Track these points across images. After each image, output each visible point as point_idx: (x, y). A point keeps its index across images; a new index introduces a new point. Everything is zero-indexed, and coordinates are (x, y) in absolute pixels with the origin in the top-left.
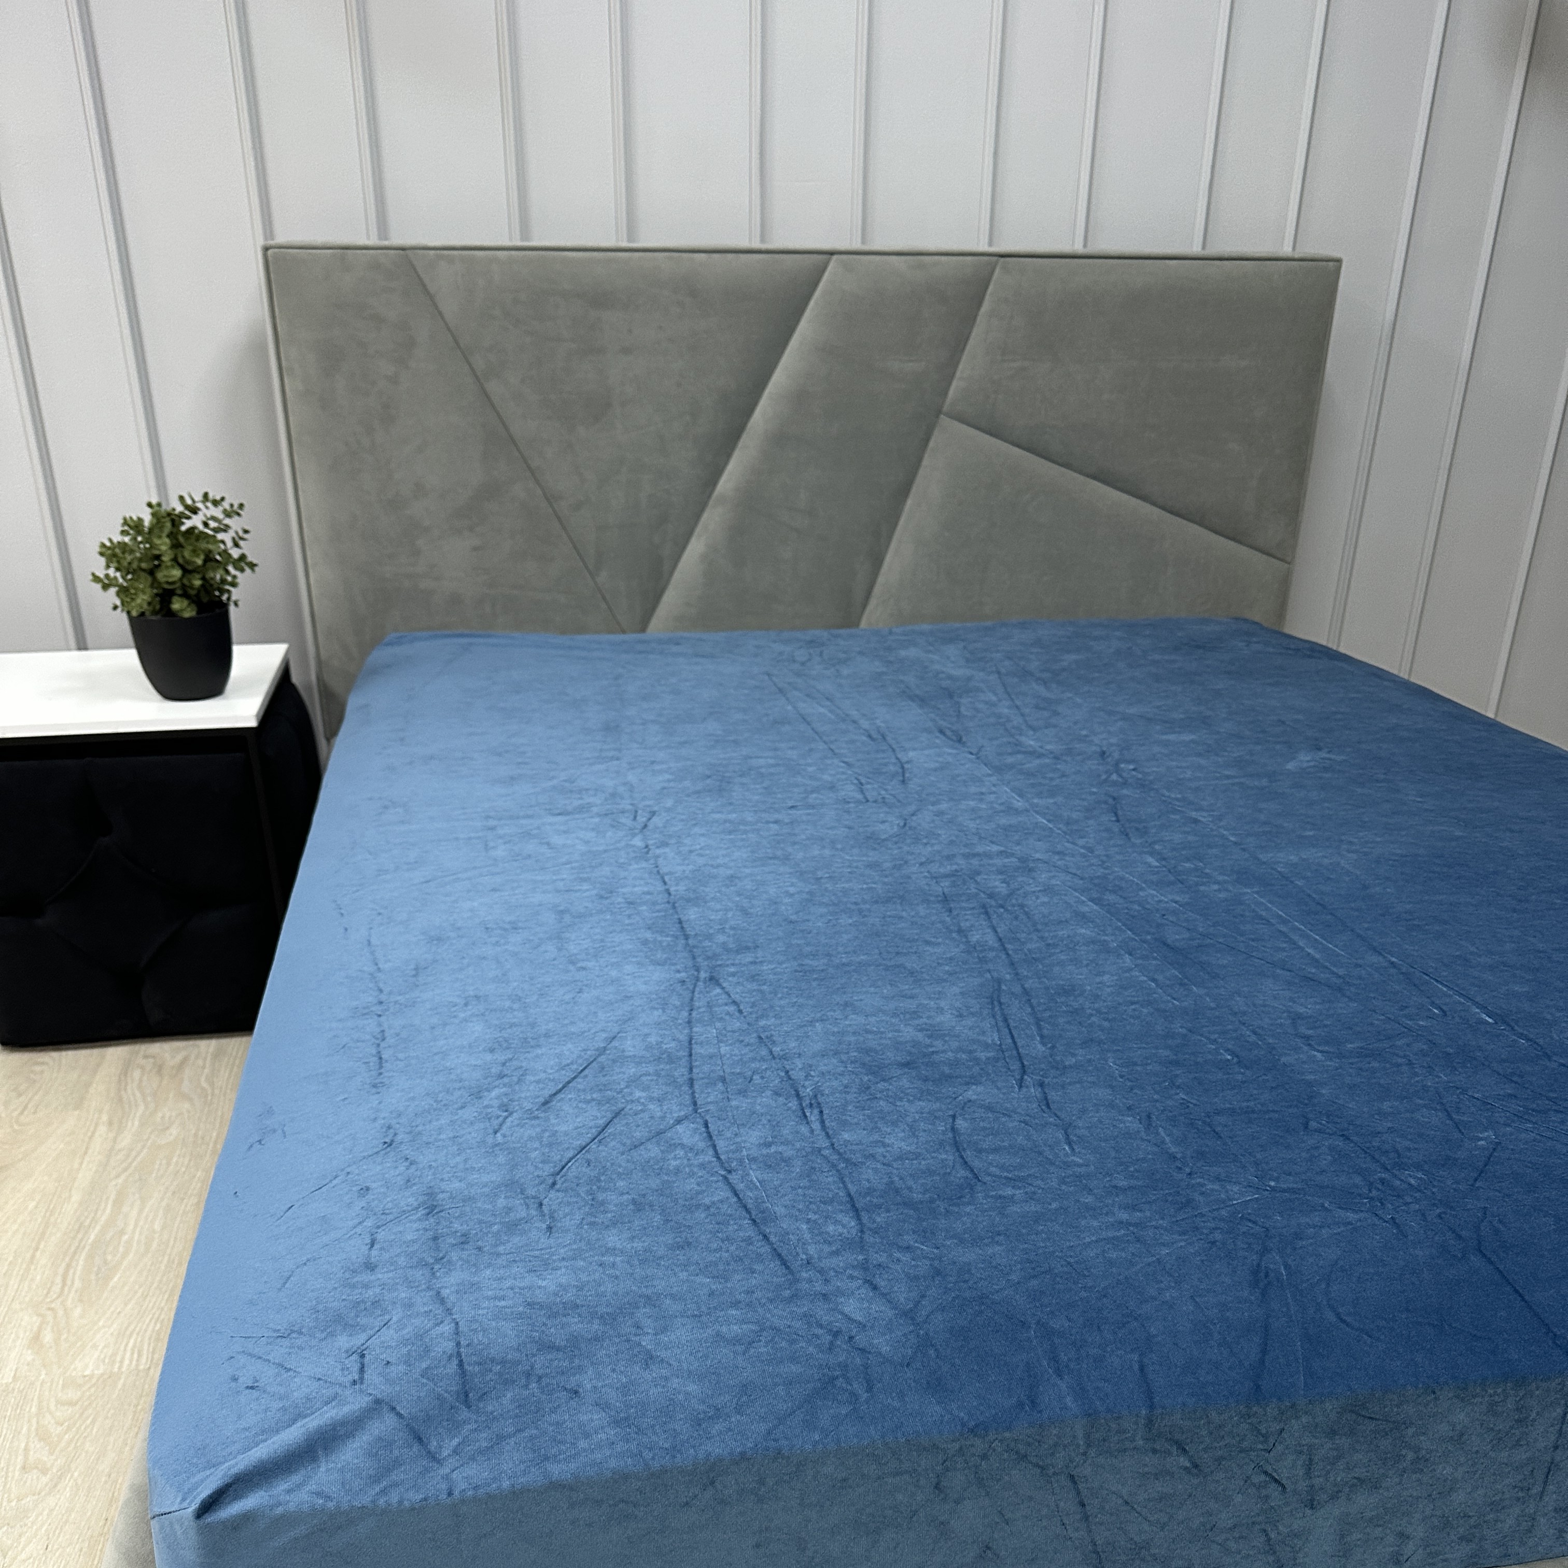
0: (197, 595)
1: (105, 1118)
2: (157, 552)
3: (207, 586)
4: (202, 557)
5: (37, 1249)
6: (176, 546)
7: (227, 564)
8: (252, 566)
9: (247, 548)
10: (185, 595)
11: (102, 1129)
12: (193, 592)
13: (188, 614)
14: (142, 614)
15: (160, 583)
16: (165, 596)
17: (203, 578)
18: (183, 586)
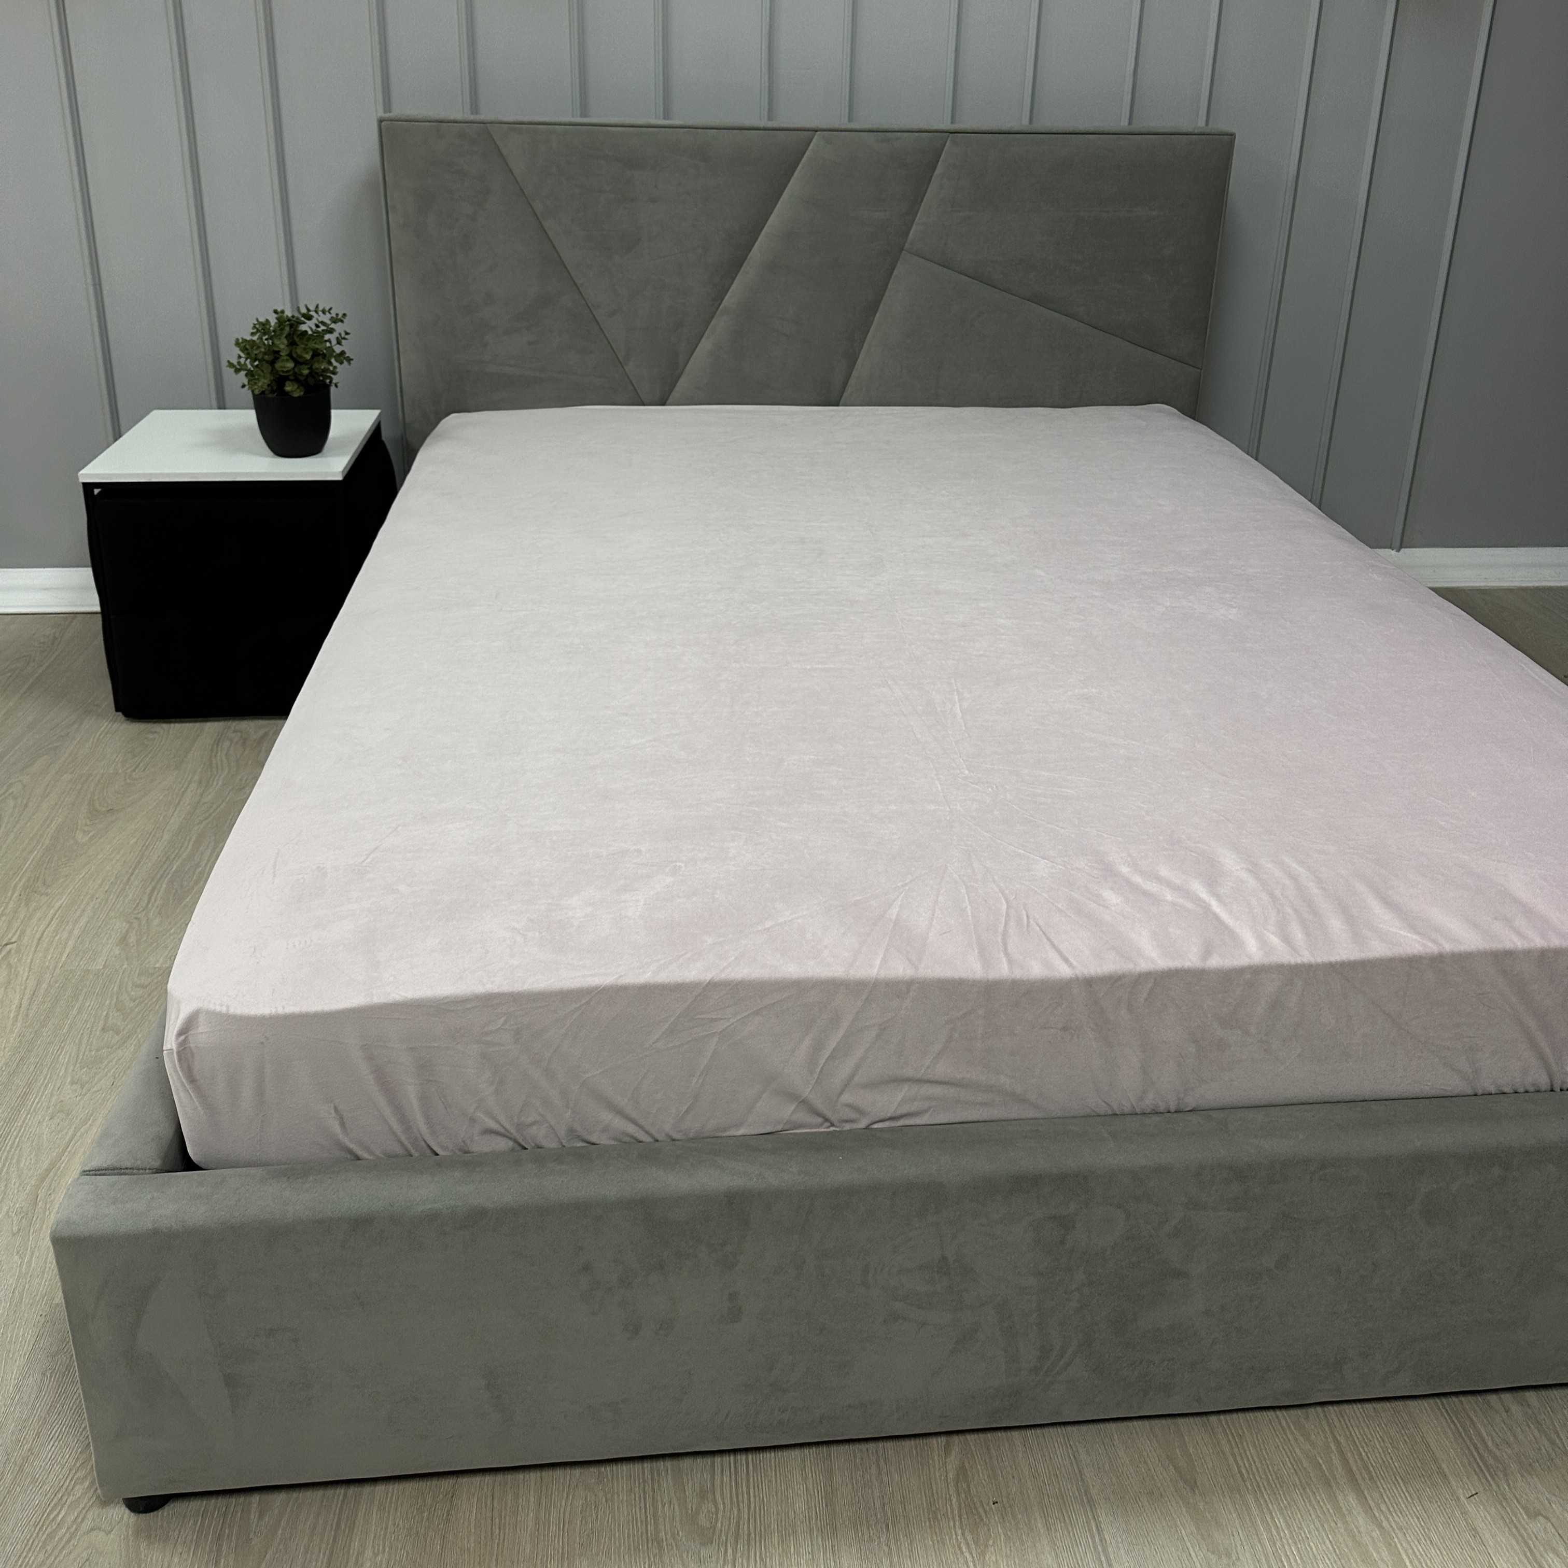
0: (306, 380)
1: (196, 778)
2: (276, 349)
3: (313, 373)
4: (311, 354)
5: (132, 874)
6: (292, 344)
7: (330, 357)
8: (349, 360)
9: (346, 346)
10: (296, 379)
11: (194, 786)
12: (302, 378)
13: (296, 395)
14: (263, 393)
15: (277, 371)
16: (280, 380)
17: (311, 368)
18: (295, 374)
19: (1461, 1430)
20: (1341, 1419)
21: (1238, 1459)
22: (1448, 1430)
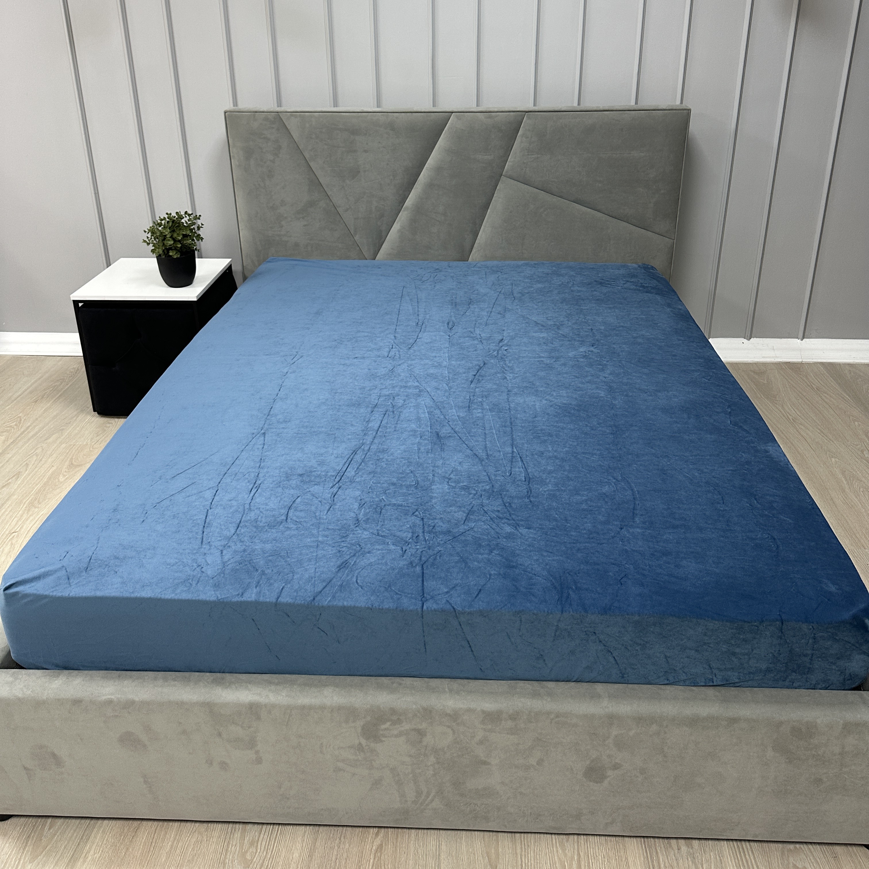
0: (181, 249)
2: (165, 234)
3: (184, 246)
4: (183, 236)
7: (193, 237)
8: (202, 239)
9: (201, 232)
10: (176, 249)
12: (178, 249)
13: (175, 257)
14: (160, 255)
15: (166, 245)
16: (167, 250)
17: (182, 243)
18: (174, 247)
19: (649, 857)
20: (586, 844)
21: (523, 857)
22: (642, 856)
